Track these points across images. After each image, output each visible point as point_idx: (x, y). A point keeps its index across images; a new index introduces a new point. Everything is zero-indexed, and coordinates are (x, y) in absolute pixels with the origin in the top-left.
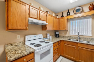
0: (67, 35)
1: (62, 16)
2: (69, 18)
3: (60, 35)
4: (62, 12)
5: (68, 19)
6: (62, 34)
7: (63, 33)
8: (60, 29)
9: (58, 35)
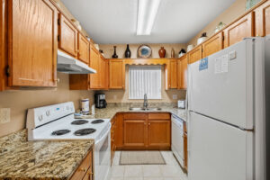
0: (124, 100)
1: (115, 56)
2: (131, 63)
3: (107, 101)
4: (115, 47)
5: (127, 65)
6: (112, 98)
7: (115, 97)
8: (111, 87)
9: (104, 101)
